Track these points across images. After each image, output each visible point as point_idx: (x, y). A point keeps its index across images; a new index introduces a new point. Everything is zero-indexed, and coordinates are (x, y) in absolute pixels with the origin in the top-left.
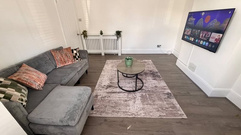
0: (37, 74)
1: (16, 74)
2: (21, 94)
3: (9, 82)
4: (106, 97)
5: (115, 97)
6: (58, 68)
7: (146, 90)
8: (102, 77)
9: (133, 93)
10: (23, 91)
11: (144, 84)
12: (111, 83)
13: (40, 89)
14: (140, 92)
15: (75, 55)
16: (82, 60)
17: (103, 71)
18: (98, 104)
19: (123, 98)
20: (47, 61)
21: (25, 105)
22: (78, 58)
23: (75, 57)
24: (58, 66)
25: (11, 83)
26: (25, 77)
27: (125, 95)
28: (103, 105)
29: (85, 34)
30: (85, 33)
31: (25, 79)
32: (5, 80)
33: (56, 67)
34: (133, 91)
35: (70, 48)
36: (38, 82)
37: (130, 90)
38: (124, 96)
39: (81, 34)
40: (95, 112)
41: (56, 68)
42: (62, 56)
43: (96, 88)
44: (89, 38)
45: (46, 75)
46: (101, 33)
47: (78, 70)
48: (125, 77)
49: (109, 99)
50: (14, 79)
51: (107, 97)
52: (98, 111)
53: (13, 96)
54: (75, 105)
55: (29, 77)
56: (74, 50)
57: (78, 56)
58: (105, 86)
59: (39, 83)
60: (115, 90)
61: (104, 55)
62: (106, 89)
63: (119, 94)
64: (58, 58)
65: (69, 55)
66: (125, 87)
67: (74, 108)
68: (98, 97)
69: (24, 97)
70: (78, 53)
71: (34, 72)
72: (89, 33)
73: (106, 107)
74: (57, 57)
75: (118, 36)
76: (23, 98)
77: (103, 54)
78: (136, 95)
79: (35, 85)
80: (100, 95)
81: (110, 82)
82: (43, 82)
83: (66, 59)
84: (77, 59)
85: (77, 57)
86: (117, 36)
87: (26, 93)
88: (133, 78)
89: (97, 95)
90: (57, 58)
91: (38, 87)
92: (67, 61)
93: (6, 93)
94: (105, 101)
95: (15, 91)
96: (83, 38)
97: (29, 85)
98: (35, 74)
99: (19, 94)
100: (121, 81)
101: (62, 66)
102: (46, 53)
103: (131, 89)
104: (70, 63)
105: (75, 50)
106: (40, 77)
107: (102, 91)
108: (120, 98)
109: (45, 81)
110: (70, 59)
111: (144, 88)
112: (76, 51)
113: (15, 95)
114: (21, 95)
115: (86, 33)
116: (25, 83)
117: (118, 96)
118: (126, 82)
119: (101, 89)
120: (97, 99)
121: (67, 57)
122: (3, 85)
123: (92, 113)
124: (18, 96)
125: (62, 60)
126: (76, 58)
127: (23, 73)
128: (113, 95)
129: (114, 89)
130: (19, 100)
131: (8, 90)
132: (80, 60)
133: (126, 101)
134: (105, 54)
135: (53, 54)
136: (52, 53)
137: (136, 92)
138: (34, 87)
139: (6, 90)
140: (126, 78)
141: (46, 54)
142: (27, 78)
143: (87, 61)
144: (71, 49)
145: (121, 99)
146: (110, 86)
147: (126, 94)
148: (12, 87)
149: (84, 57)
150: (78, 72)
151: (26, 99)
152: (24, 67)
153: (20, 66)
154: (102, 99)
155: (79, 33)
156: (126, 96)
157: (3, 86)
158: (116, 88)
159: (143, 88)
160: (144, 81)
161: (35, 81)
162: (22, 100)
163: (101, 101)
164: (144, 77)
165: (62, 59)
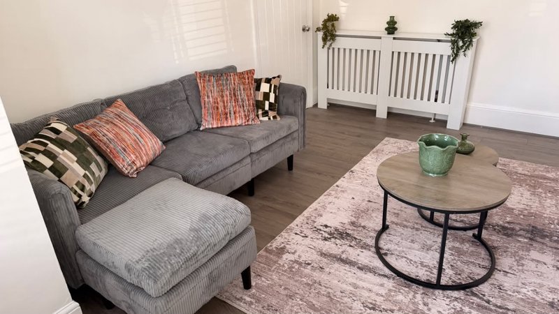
0: (137, 132)
1: (91, 122)
2: (87, 172)
3: (72, 138)
4: (309, 264)
5: (340, 279)
6: (203, 131)
7: (488, 302)
8: (333, 193)
9: (421, 289)
10: (93, 167)
11: (498, 276)
12: (353, 223)
13: (132, 174)
14: (456, 299)
15: (260, 98)
16: (279, 118)
17: (347, 175)
18: (272, 280)
19: (366, 294)
20: (177, 104)
21: (84, 202)
22: (269, 109)
23: (259, 105)
24: (206, 125)
25: (76, 141)
26: (107, 133)
27: (382, 285)
28: (285, 289)
29: (329, 29)
30: (329, 24)
31: (105, 139)
32: (67, 129)
33: (199, 125)
34: (427, 285)
35: (252, 72)
36: (132, 155)
37: (413, 276)
38: (376, 289)
39: (318, 29)
40: (248, 299)
41: (198, 130)
42: (222, 97)
43: (292, 225)
44: (340, 43)
45: (160, 142)
46: (392, 28)
47: (254, 149)
48: (421, 221)
49: (317, 275)
50: (86, 132)
51: (314, 269)
52: (258, 301)
53: (68, 172)
54: (178, 241)
55: (116, 135)
56: (263, 80)
57: (270, 104)
58: (327, 230)
59: (133, 157)
60: (353, 253)
61: (385, 116)
62: (325, 239)
63: (360, 273)
64: (211, 100)
65: (242, 95)
66: (399, 256)
67: (170, 246)
68: (285, 257)
69: (91, 183)
70: (275, 92)
71: (132, 125)
72: (344, 27)
73: (290, 297)
74: (208, 97)
75: (461, 44)
76: (86, 184)
77: (382, 114)
78: (429, 301)
79: (123, 161)
80: (293, 253)
81: (354, 219)
82: (145, 158)
83: (231, 106)
84: (265, 114)
85: (267, 108)
86: (453, 42)
87: (97, 176)
88: (460, 233)
89: (284, 248)
90: (206, 99)
91: (129, 168)
92: (232, 113)
93: (58, 159)
94: (296, 278)
95: (76, 162)
96: (320, 43)
97: (111, 157)
98: (132, 131)
99: (81, 171)
100: (400, 229)
101: (215, 126)
102: (182, 80)
103: (423, 275)
104: (239, 122)
105: (268, 81)
106: (143, 142)
107: (308, 241)
108: (356, 286)
109: (151, 156)
110: (242, 110)
111: (485, 288)
112: (269, 85)
113: (73, 170)
114: (86, 176)
115: (333, 25)
116: (104, 148)
117: (354, 281)
118: (416, 238)
119: (308, 232)
120: (276, 262)
121: (236, 100)
122: (61, 140)
123: (240, 299)
124: (78, 175)
125: (217, 108)
126: (263, 109)
127: (106, 123)
128: (336, 270)
129: (350, 250)
130: (77, 185)
131: (63, 154)
132: (274, 117)
133: (374, 309)
134: (389, 114)
135: (199, 84)
136: (199, 81)
137: (437, 292)
138: (120, 166)
139: (60, 154)
140: (426, 223)
141: (182, 83)
142: (110, 136)
143: (295, 126)
144: (255, 77)
145: (358, 292)
146: (342, 235)
147: (390, 284)
148: (74, 150)
149: (292, 109)
150: (251, 153)
151: (93, 188)
152: (115, 107)
153: (109, 102)
154: (291, 268)
155: (310, 24)
156: (383, 291)
157: (58, 143)
158: (362, 247)
159: (481, 287)
160: (505, 262)
161: (125, 150)
162: (83, 189)
163: (285, 271)
164: (513, 246)
165: (221, 104)
